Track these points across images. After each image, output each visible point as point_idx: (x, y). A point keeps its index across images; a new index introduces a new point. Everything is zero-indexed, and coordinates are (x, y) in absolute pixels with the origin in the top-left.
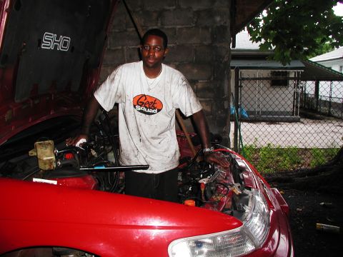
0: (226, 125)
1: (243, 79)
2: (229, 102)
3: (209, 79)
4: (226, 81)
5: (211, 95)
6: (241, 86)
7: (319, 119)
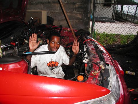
0: (88, 25)
1: (97, 3)
2: (90, 14)
3: (82, 3)
4: (89, 4)
5: (82, 10)
6: (96, 7)
7: (123, 21)
